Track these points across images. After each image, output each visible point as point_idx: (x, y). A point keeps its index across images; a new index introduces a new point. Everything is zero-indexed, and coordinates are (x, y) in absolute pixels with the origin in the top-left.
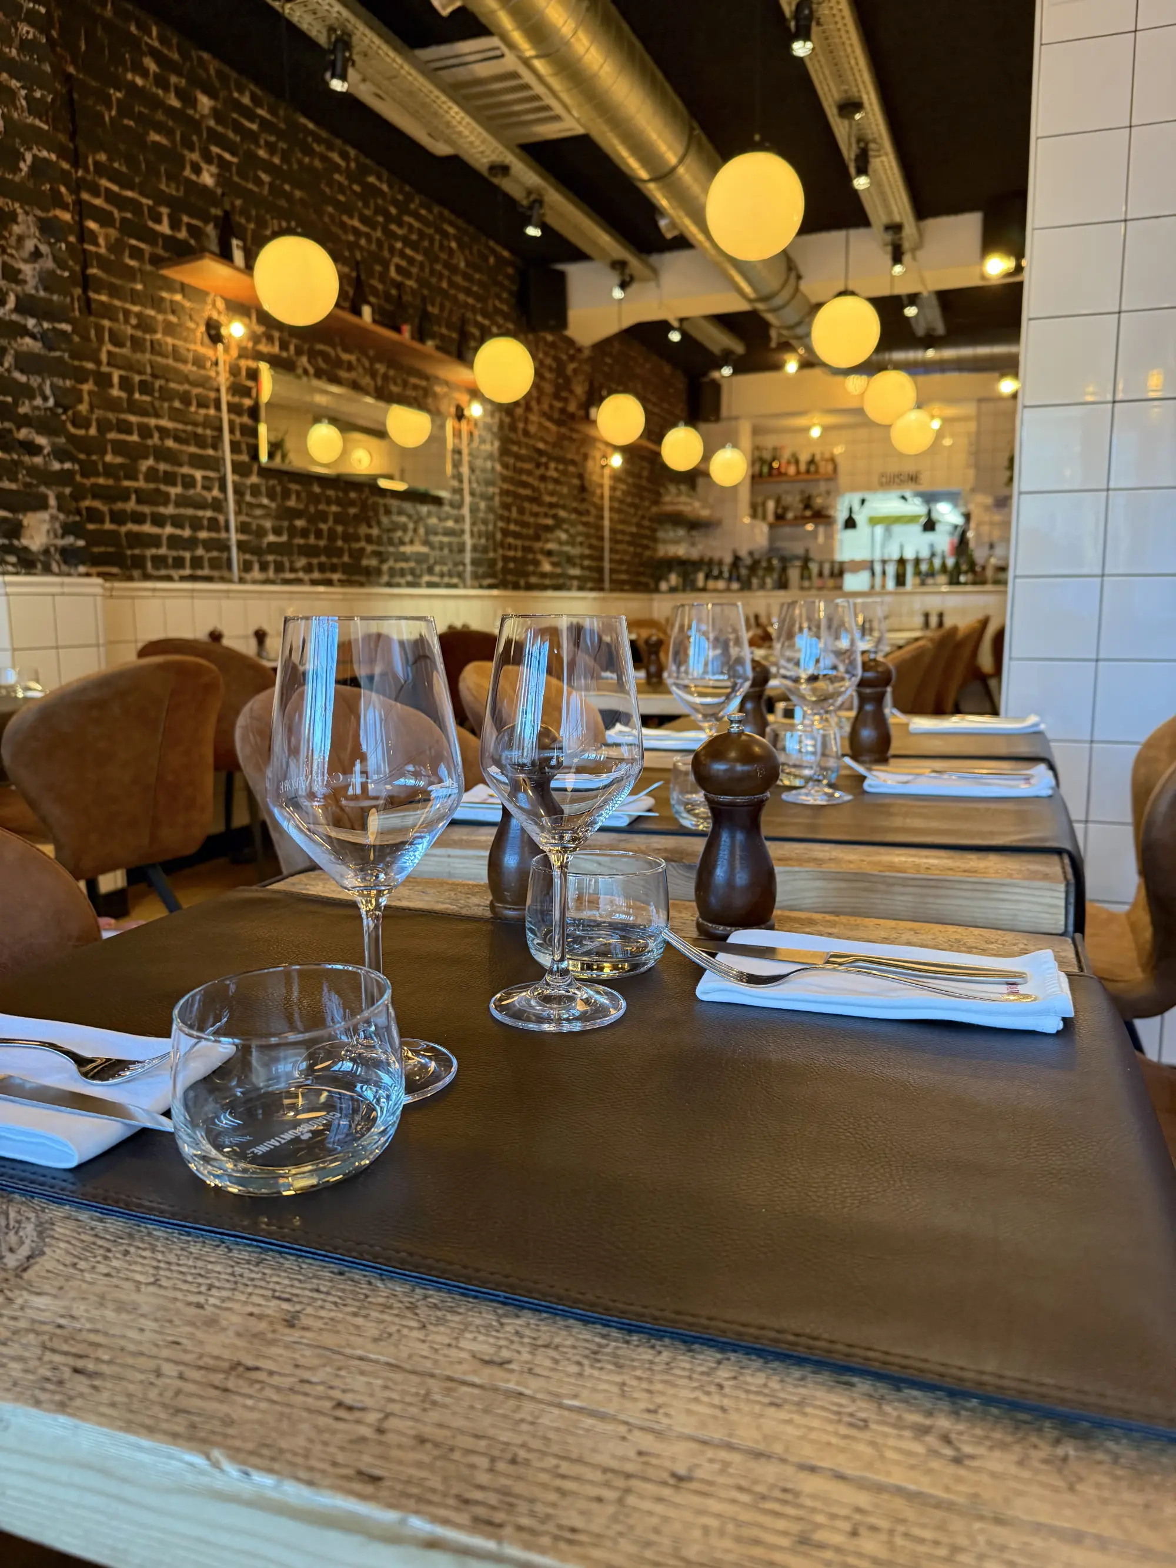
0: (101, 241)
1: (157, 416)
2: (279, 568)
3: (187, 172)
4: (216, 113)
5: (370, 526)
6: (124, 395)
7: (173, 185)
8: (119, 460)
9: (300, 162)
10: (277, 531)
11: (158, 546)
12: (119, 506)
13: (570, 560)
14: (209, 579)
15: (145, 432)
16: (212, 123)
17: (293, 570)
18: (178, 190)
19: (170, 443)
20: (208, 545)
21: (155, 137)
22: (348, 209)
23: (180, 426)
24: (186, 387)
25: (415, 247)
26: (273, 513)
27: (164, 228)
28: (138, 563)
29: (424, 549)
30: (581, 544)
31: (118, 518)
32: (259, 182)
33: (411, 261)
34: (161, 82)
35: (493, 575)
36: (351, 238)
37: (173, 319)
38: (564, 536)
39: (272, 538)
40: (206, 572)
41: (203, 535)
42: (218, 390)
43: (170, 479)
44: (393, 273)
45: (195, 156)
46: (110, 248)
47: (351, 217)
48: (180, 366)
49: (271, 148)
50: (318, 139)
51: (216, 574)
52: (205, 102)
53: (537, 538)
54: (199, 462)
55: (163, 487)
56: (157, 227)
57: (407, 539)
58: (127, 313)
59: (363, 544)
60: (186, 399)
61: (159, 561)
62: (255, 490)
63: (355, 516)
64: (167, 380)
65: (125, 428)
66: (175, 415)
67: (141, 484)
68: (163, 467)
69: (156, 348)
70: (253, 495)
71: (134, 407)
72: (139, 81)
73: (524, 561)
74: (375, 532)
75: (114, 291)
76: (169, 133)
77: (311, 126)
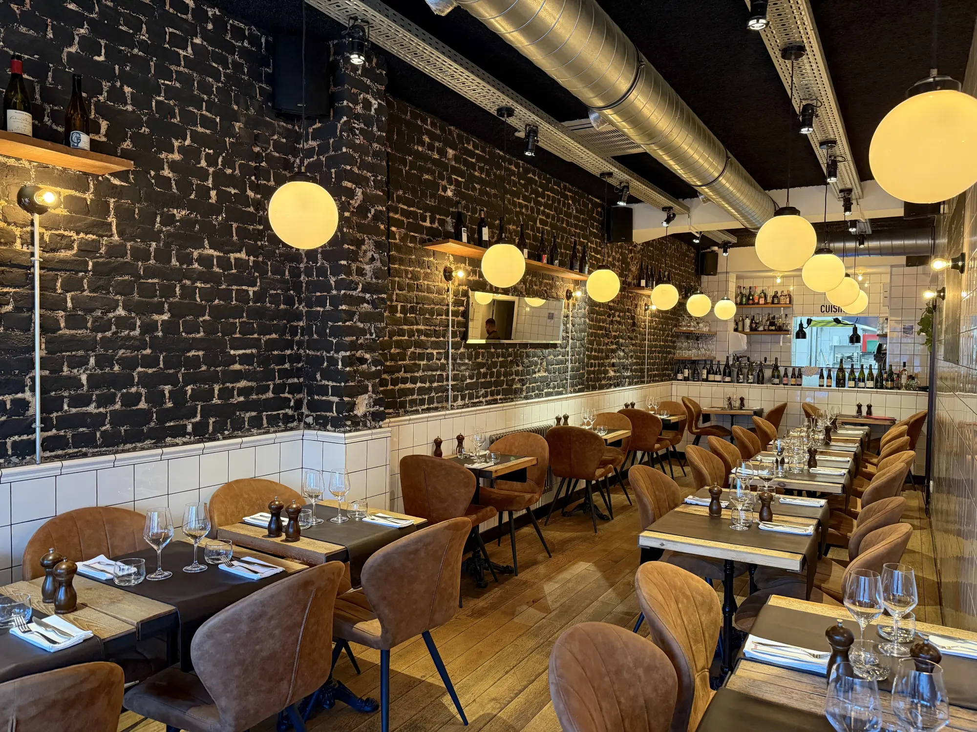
0: (397, 237)
1: (417, 324)
2: (471, 397)
3: (440, 192)
4: (456, 158)
5: (518, 366)
6: (402, 316)
7: (433, 200)
8: (398, 351)
9: (495, 174)
10: (471, 377)
11: (413, 395)
12: (397, 375)
13: (625, 368)
14: (436, 409)
15: (411, 333)
16: (453, 163)
17: (477, 397)
18: (435, 202)
19: (422, 338)
20: (438, 390)
21: (426, 177)
22: (516, 195)
23: (428, 328)
24: (432, 306)
25: (550, 207)
26: (470, 368)
27: (427, 224)
28: (403, 405)
29: (546, 374)
30: (632, 357)
31: (395, 382)
32: (474, 189)
33: (548, 216)
34: (431, 147)
35: (582, 384)
36: (518, 209)
37: (429, 271)
38: (622, 354)
39: (468, 381)
40: (435, 405)
41: (435, 384)
42: (448, 305)
43: (421, 357)
44: (538, 225)
45: (444, 183)
46: (401, 239)
47: (519, 199)
48: (430, 295)
49: (481, 170)
50: (504, 159)
51: (440, 405)
52: (451, 152)
53: (607, 357)
54: (436, 345)
55: (417, 362)
56: (424, 224)
57: (537, 370)
58: (407, 272)
59: (514, 376)
60: (431, 312)
61: (413, 402)
62: (462, 357)
63: (511, 361)
64: (423, 304)
65: (401, 333)
66: (427, 322)
67: (407, 362)
68: (418, 351)
69: (419, 288)
70: (461, 359)
71: (406, 321)
72: (420, 149)
73: (599, 372)
74: (520, 368)
75: (401, 262)
76: (432, 173)
77: (501, 153)
